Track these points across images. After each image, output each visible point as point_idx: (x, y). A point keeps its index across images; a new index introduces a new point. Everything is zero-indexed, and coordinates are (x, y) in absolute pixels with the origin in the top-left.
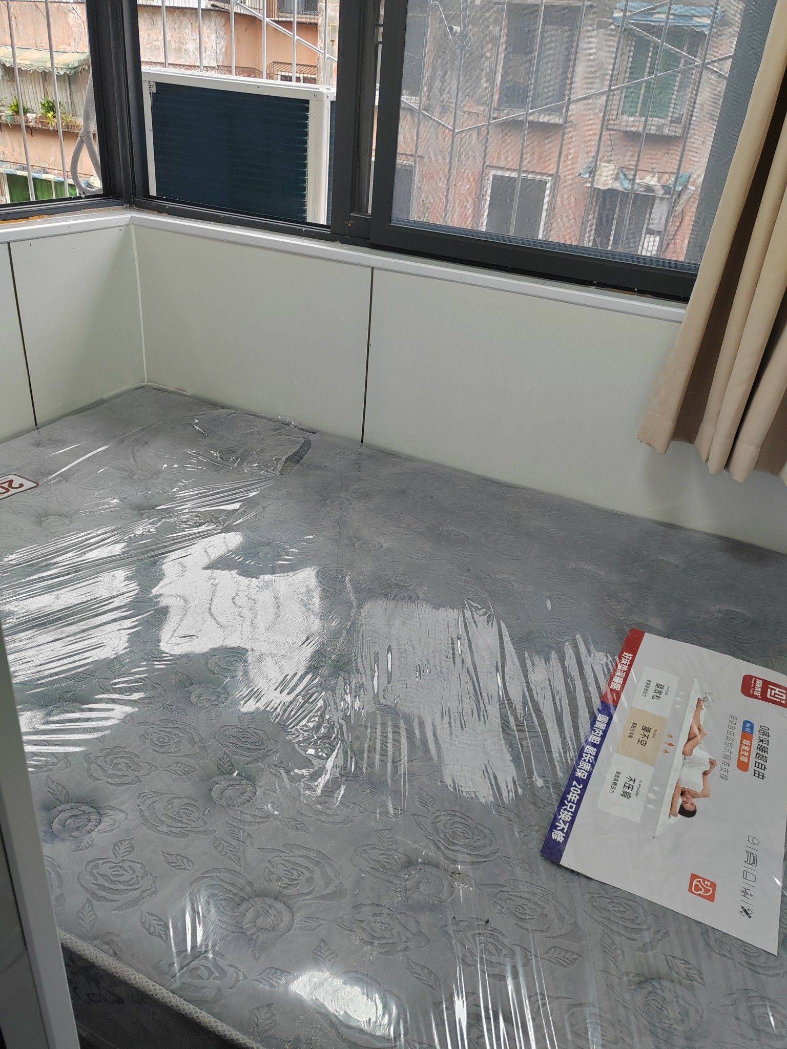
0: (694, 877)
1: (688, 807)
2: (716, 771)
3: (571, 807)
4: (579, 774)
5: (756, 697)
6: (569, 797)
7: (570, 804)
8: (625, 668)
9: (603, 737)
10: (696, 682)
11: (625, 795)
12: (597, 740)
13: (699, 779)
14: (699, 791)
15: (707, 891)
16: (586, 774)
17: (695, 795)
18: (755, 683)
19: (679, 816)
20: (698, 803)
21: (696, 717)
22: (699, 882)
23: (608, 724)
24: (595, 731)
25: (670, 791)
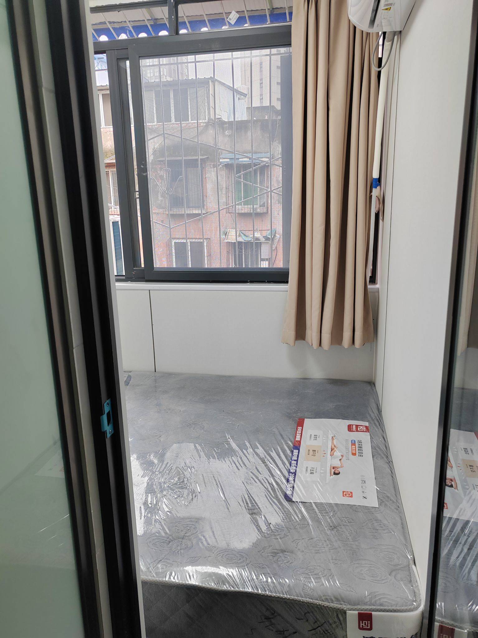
0: (343, 492)
1: (337, 472)
2: (344, 458)
3: (292, 482)
4: (291, 471)
5: (354, 431)
6: (290, 479)
8: (300, 432)
10: (329, 431)
11: (311, 473)
12: (296, 459)
13: (339, 462)
14: (339, 465)
15: (349, 495)
16: (295, 470)
17: (338, 467)
18: (353, 427)
19: (334, 475)
20: (340, 470)
21: (333, 443)
22: (346, 493)
23: (299, 452)
24: (294, 456)
25: (328, 469)
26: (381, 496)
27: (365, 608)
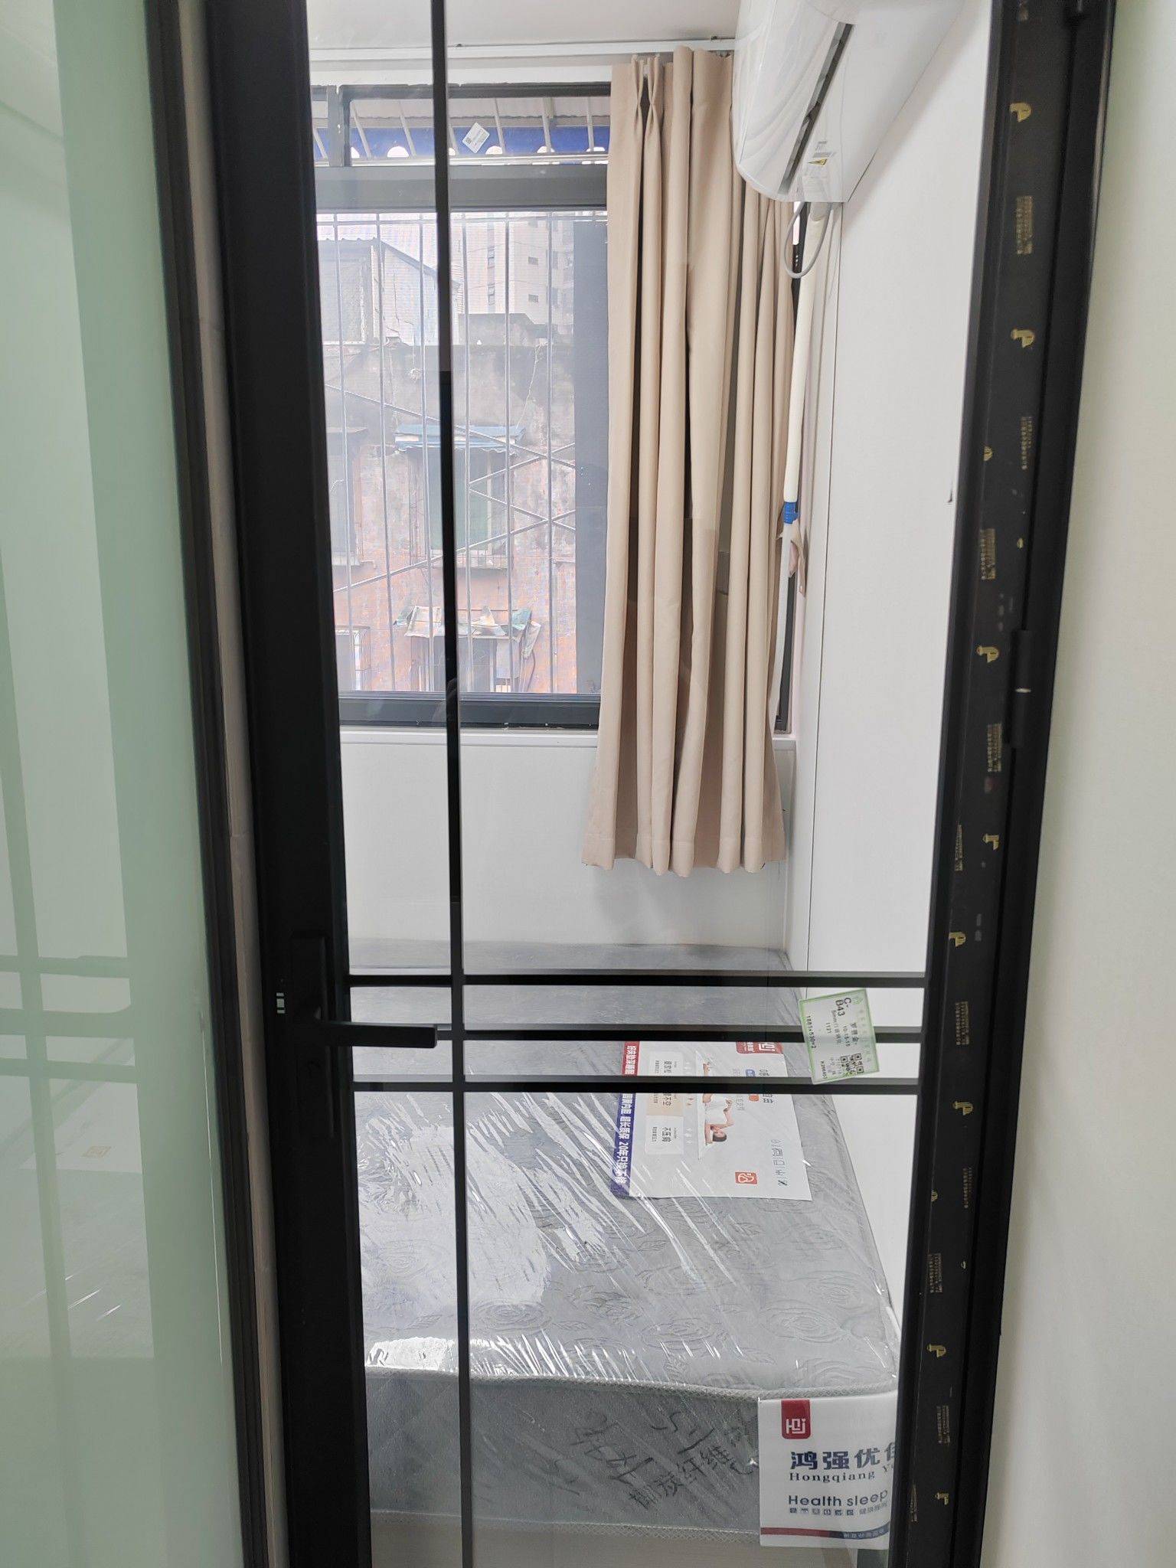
0: (737, 1174)
1: (719, 1135)
2: (733, 1106)
3: (624, 1159)
4: (622, 1136)
5: (751, 1052)
6: (620, 1153)
7: (622, 1158)
8: (634, 1057)
9: (633, 1108)
10: (698, 1052)
11: (665, 1140)
12: (629, 1111)
13: (723, 1116)
14: (725, 1122)
15: (750, 1179)
16: (628, 1135)
17: (722, 1127)
19: (714, 1142)
20: (725, 1131)
22: (742, 1175)
24: (624, 1106)
25: (701, 1130)
26: (816, 1179)
27: (797, 1392)
